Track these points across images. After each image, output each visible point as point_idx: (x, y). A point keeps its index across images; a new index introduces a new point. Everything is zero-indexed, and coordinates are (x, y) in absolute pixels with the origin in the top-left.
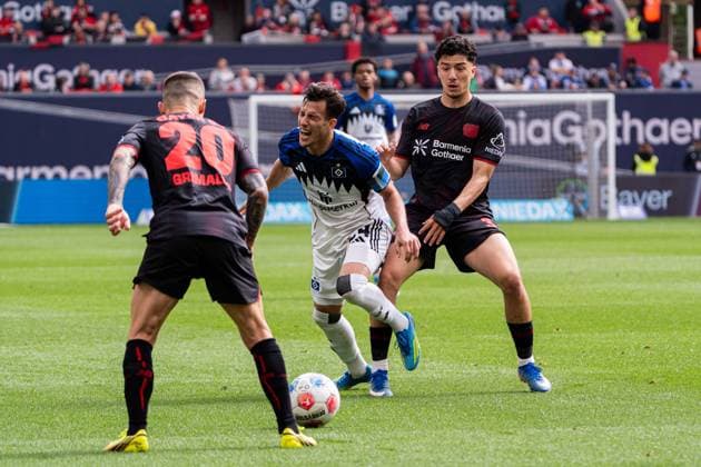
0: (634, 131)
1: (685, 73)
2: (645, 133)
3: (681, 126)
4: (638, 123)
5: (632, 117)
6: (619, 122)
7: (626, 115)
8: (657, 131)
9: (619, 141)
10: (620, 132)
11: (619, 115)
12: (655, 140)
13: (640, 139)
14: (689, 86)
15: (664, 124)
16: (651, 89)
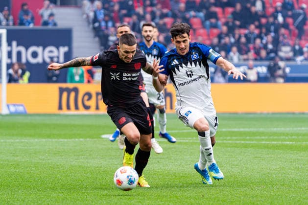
0: (19, 54)
1: (52, 15)
2: (27, 56)
3: (51, 52)
4: (22, 49)
5: (18, 45)
6: (9, 49)
7: (14, 43)
8: (35, 55)
9: (9, 61)
10: (10, 55)
11: (10, 44)
12: (33, 61)
13: (24, 60)
14: (55, 24)
15: (39, 50)
16: (31, 26)
